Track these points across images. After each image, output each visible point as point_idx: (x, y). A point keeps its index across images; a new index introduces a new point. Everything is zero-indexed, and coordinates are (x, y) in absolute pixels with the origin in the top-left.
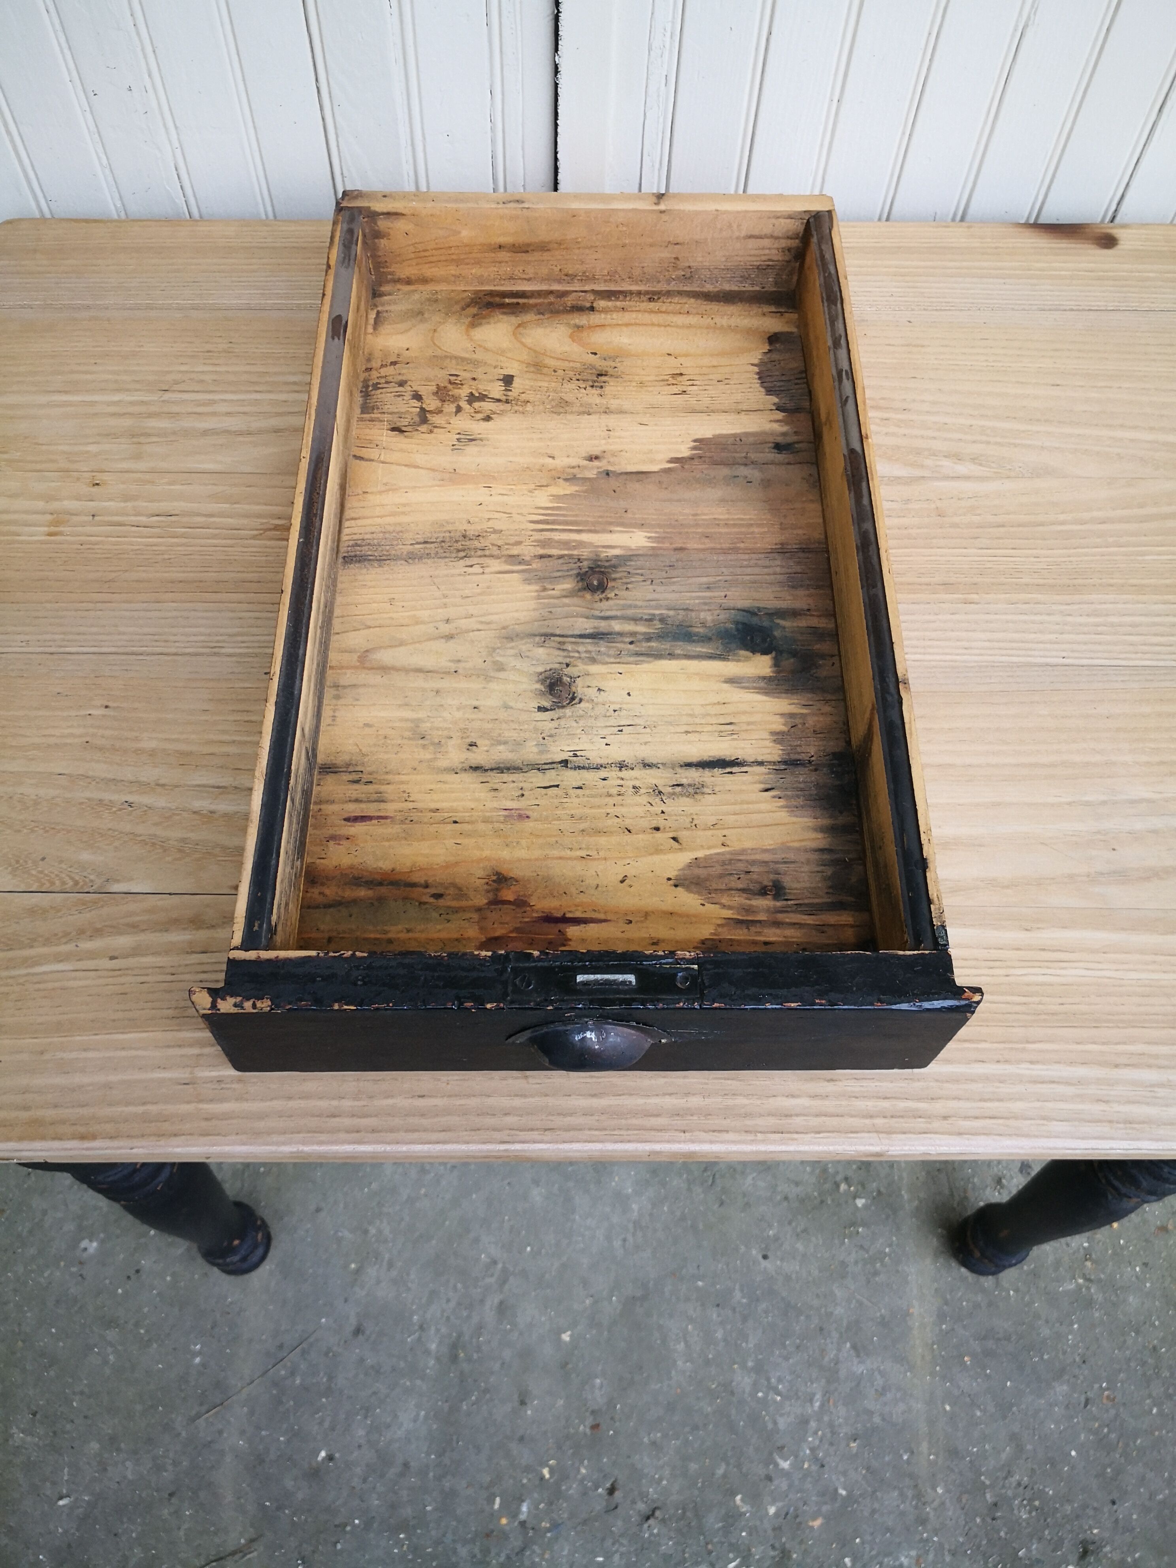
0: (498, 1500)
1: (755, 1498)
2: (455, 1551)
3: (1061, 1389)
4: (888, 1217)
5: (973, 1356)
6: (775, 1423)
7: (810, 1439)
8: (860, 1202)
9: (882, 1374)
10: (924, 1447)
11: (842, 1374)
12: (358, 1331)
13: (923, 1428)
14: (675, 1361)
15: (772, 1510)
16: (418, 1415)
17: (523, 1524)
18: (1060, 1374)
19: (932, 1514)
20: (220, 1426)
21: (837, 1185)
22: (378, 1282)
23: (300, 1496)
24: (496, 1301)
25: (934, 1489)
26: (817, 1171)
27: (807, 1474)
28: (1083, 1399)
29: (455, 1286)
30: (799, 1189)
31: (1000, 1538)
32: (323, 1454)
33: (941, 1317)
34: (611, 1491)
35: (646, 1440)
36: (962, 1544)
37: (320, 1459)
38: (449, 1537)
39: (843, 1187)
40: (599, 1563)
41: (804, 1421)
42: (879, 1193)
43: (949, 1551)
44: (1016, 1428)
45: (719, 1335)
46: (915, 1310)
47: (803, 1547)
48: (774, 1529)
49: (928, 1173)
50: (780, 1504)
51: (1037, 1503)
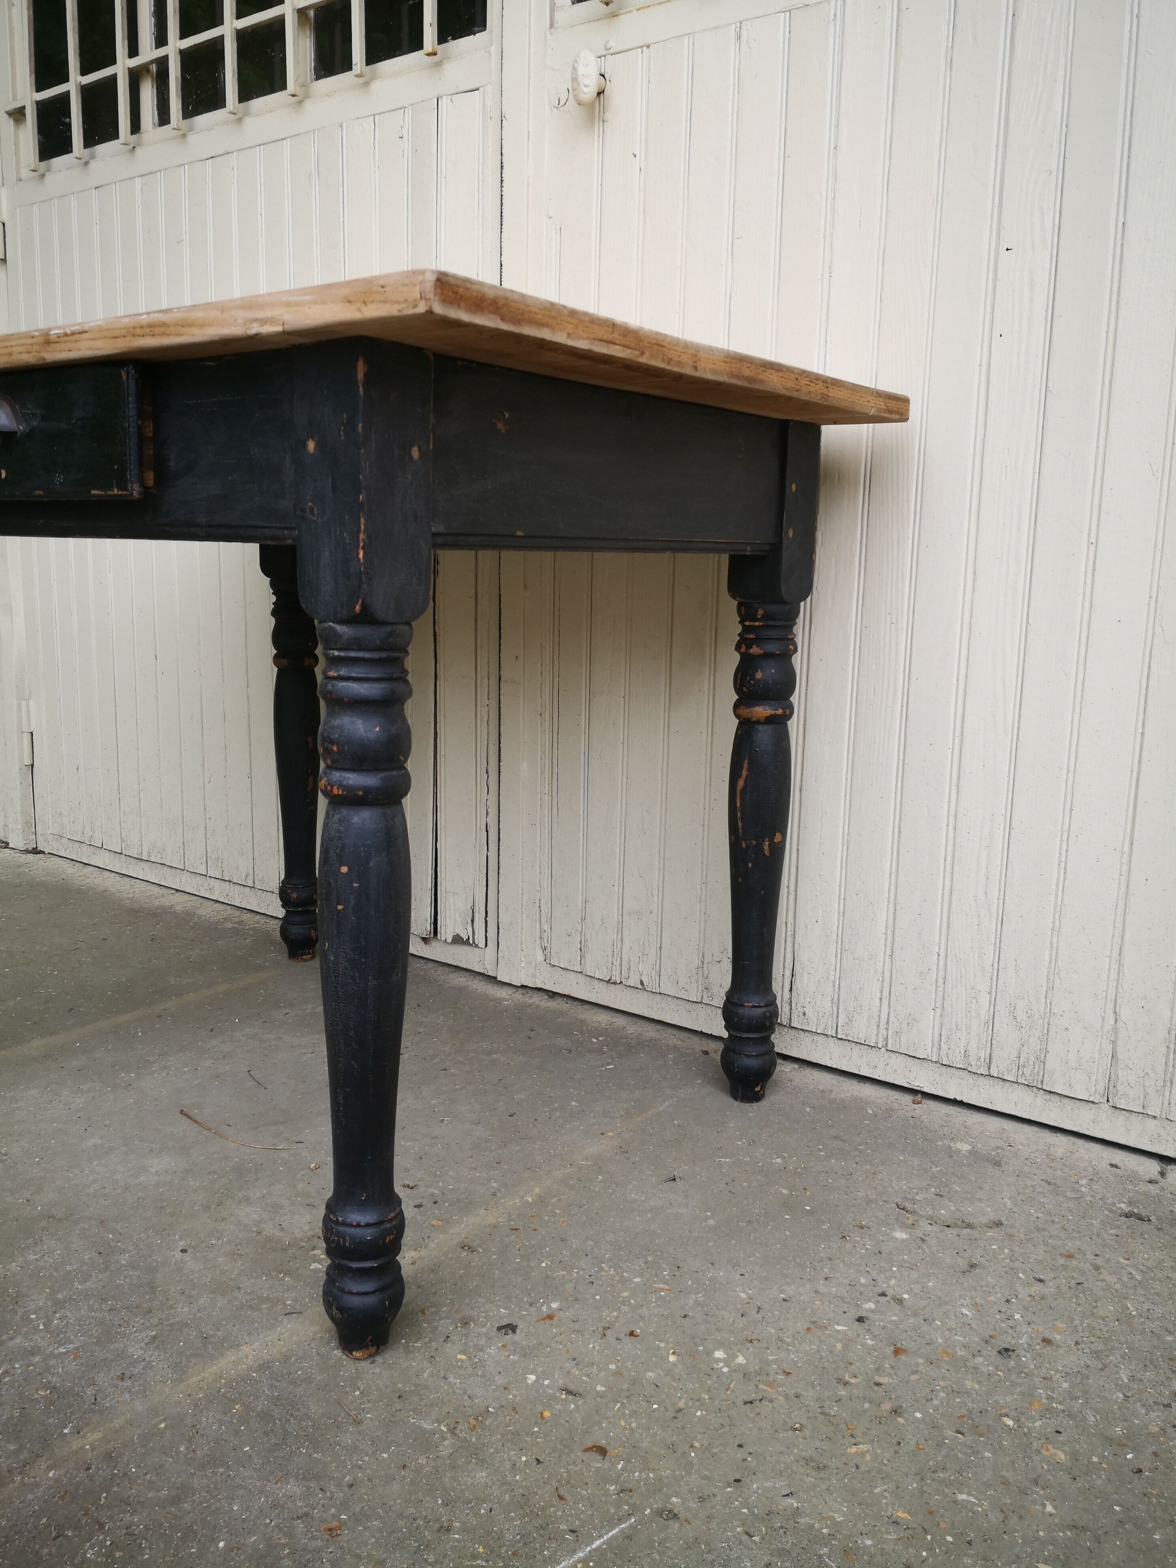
7: (17, 1366)
9: (149, 1366)
30: (278, 1234)
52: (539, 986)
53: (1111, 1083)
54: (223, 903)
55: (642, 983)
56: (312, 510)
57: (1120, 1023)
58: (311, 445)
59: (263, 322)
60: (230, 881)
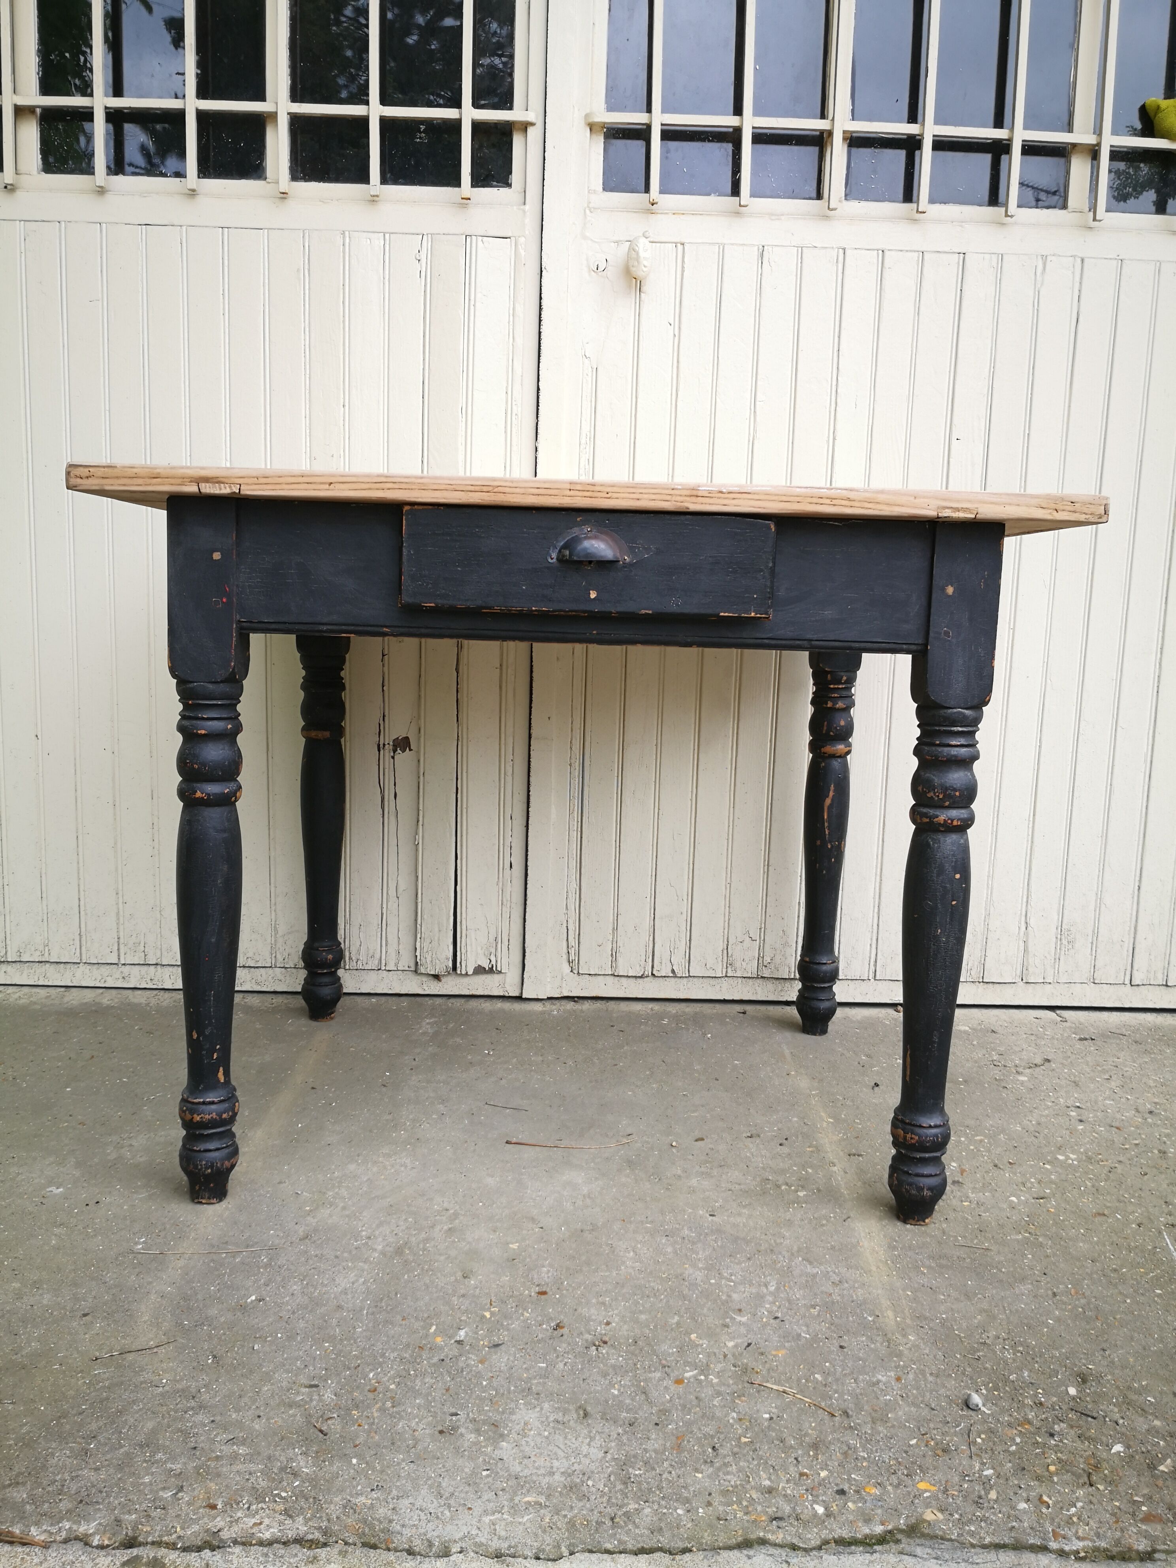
0: (434, 1328)
1: (711, 1334)
2: (383, 1355)
3: (1025, 1288)
4: (829, 1201)
5: (929, 1268)
6: (729, 1296)
7: (767, 1306)
8: (801, 1194)
9: (837, 1274)
10: (890, 1313)
11: (796, 1272)
12: (306, 1237)
13: (885, 1303)
14: (624, 1263)
15: (731, 1344)
16: (357, 1280)
17: (459, 1342)
18: (1023, 1280)
19: (906, 1352)
20: (150, 1280)
21: (779, 1187)
22: (331, 1216)
23: (223, 1319)
24: (446, 1228)
25: (905, 1336)
26: (758, 1179)
27: (765, 1326)
28: (1050, 1292)
29: (406, 1219)
31: (985, 1369)
32: (253, 1298)
33: (893, 1248)
34: (558, 1326)
35: (594, 1301)
36: (945, 1370)
37: (249, 1300)
38: (379, 1346)
39: (783, 1187)
40: (540, 1368)
41: (760, 1297)
42: (819, 1190)
43: (931, 1374)
44: (985, 1305)
45: (669, 1249)
46: (865, 1243)
47: (767, 1366)
48: (734, 1355)
49: (865, 1183)
50: (739, 1341)
51: (1021, 1349)
52: (566, 994)
53: (1024, 967)
54: (145, 989)
55: (673, 971)
56: (946, 633)
57: (1029, 928)
58: (950, 590)
59: (957, 509)
60: (157, 964)
